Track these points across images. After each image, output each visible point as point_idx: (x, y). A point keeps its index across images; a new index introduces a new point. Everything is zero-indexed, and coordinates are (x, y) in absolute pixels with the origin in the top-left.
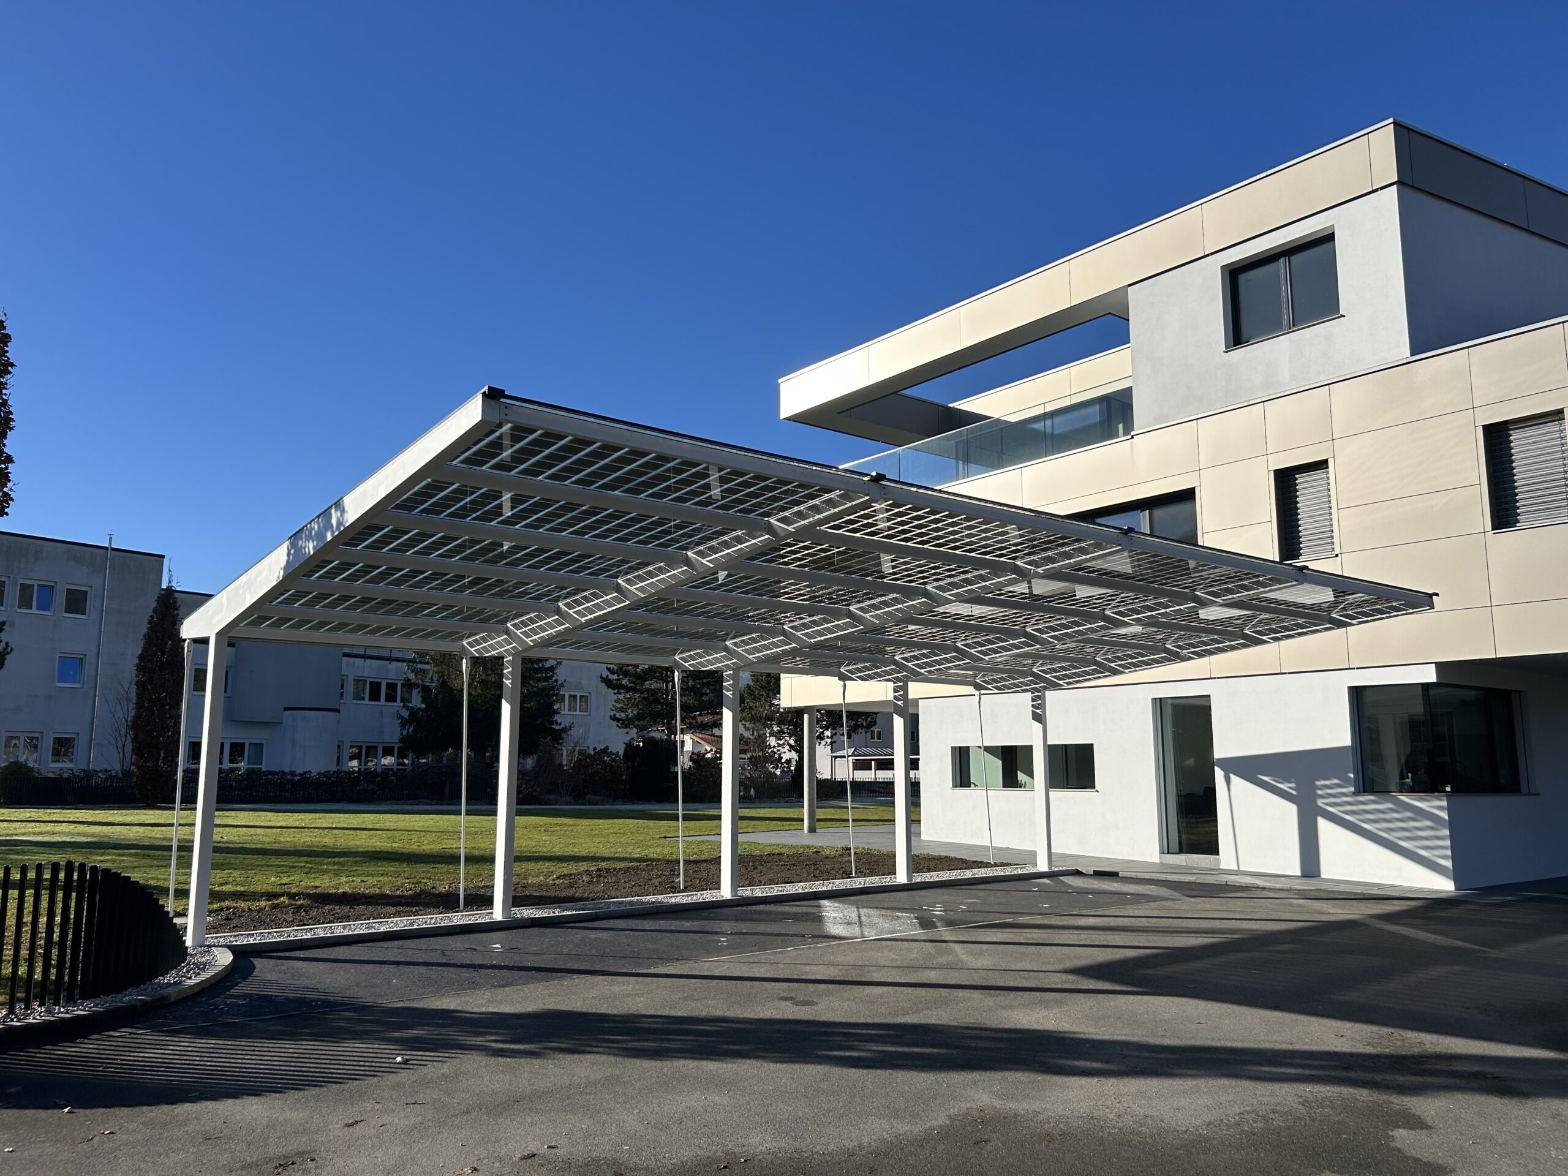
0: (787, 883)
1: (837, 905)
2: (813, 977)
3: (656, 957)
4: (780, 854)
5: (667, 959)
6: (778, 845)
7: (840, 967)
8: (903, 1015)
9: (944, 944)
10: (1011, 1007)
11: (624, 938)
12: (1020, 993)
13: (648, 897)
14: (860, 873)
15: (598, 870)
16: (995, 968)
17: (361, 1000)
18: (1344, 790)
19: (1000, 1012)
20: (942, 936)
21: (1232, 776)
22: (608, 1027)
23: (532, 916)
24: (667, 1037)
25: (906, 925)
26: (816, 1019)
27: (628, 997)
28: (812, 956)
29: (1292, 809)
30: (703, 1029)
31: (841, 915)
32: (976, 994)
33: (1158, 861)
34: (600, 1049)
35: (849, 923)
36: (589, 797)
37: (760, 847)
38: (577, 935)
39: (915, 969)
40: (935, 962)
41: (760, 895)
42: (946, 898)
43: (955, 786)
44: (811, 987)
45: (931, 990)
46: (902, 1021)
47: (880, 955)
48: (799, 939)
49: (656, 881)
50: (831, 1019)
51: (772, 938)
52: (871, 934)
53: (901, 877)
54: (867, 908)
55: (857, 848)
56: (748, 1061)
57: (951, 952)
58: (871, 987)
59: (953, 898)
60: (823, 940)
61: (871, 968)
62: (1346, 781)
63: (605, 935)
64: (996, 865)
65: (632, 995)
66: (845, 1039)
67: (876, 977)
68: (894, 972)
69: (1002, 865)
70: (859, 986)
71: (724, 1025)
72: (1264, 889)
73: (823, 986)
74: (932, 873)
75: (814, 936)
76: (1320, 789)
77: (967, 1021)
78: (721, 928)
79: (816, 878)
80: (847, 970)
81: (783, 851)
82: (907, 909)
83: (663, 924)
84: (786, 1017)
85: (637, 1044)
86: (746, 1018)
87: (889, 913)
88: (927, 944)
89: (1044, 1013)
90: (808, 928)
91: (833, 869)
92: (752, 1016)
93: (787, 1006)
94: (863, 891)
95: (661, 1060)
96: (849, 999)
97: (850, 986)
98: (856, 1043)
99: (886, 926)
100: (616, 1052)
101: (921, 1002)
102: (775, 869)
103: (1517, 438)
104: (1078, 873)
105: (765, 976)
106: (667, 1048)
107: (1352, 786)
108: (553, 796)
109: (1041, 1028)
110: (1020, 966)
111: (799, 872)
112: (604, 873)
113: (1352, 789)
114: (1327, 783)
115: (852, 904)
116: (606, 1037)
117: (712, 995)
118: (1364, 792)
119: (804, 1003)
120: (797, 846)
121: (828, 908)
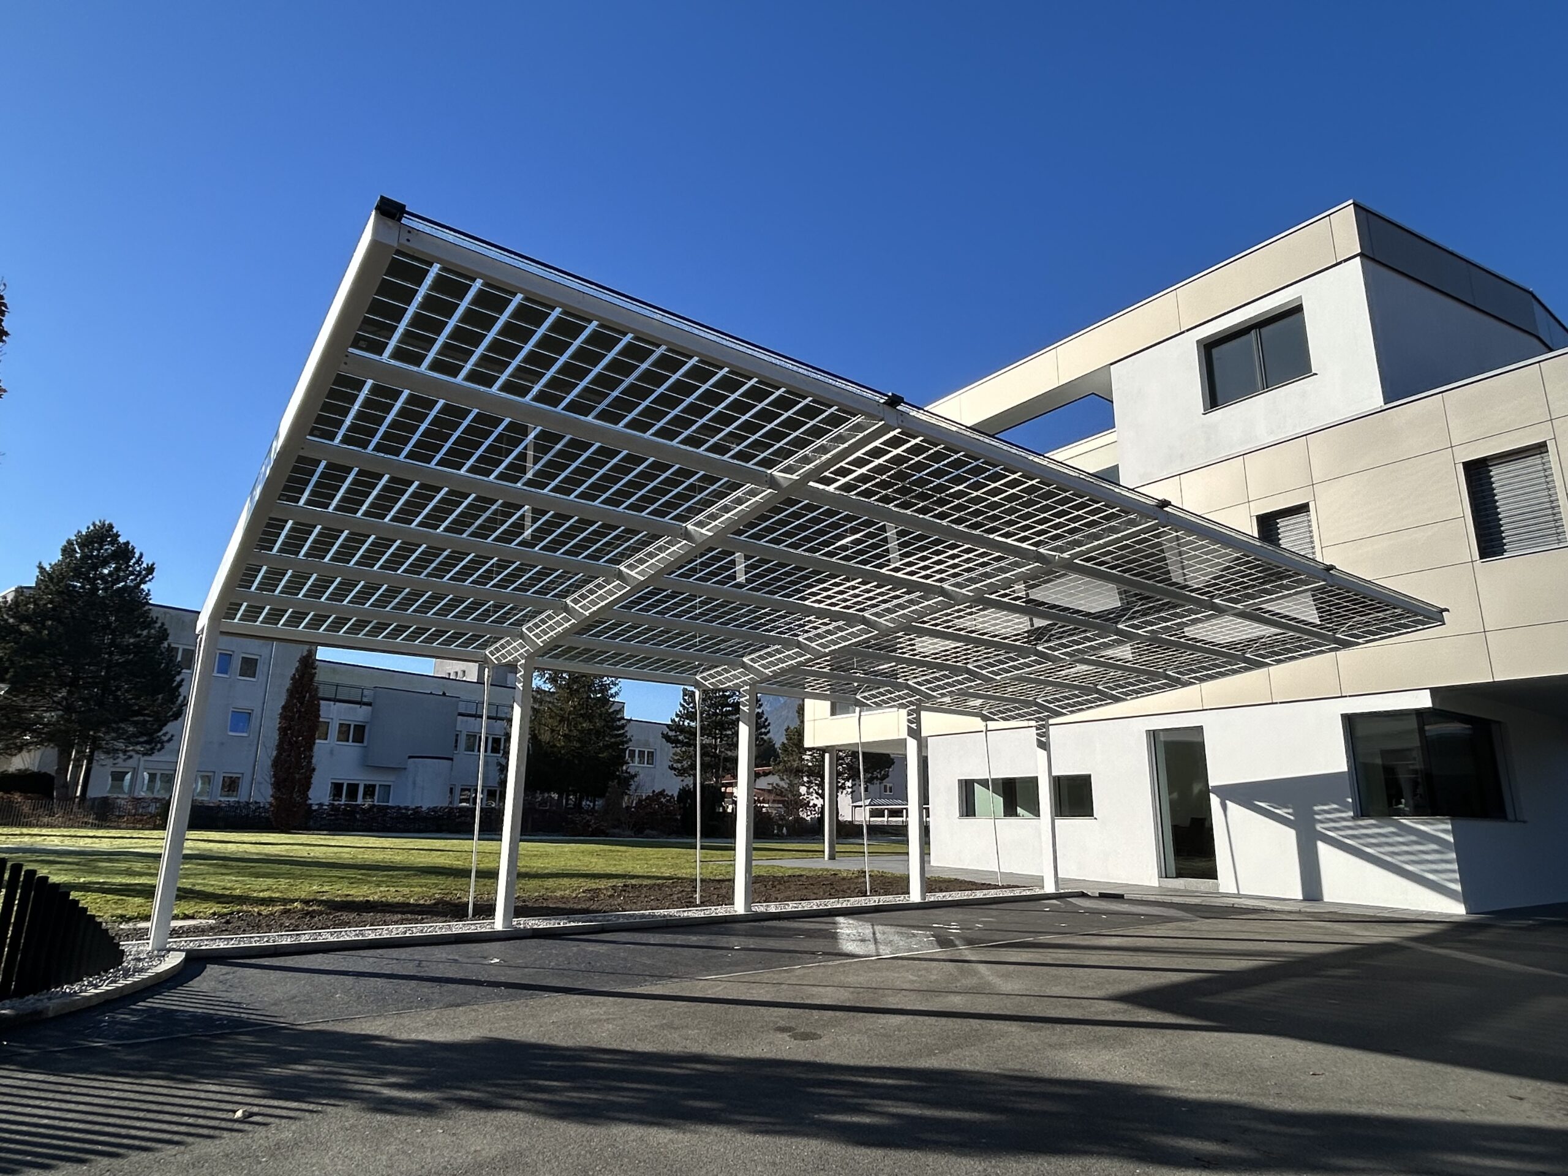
0: (803, 900)
1: (851, 922)
2: (818, 1002)
3: (648, 973)
4: (801, 876)
5: (660, 976)
6: (799, 868)
7: (851, 989)
8: (927, 1055)
9: (966, 965)
10: (1062, 1046)
11: (622, 952)
12: (1066, 1026)
13: (662, 911)
14: (875, 892)
15: (625, 886)
16: (1028, 993)
17: (278, 1020)
18: (1343, 815)
19: (1050, 1053)
20: (961, 955)
21: (1228, 802)
22: (552, 1066)
23: (536, 927)
24: (619, 1084)
25: (922, 944)
26: (817, 1060)
27: (595, 1023)
28: (820, 975)
29: (1291, 834)
30: (668, 1073)
31: (855, 932)
32: (1014, 1027)
33: (1157, 885)
34: (521, 1103)
35: (863, 940)
36: (647, 831)
37: (783, 870)
38: (572, 948)
39: (936, 994)
40: (958, 985)
41: (774, 911)
42: (960, 916)
43: (962, 815)
44: (816, 1014)
45: (959, 1020)
46: (927, 1065)
47: (896, 975)
48: (808, 956)
49: (675, 897)
50: (836, 1061)
51: (779, 955)
52: (886, 952)
53: (915, 895)
54: (882, 925)
55: (872, 871)
56: (715, 1129)
57: (976, 973)
58: (887, 1016)
59: (967, 917)
60: (834, 957)
61: (886, 991)
62: (1345, 807)
63: (603, 948)
64: (1003, 887)
65: (600, 1021)
66: (852, 1093)
67: (893, 1002)
68: (913, 996)
69: (1009, 887)
70: (873, 1015)
71: (699, 1066)
72: (1272, 911)
73: (830, 1013)
74: (944, 894)
75: (824, 953)
76: (1318, 814)
77: (1011, 1065)
78: (728, 943)
79: (831, 896)
80: (859, 993)
81: (803, 873)
82: (922, 927)
83: (669, 938)
84: (779, 1057)
85: (575, 1094)
86: (729, 1057)
87: (904, 930)
88: (947, 963)
89: (1106, 1056)
90: (820, 945)
91: (849, 888)
92: (737, 1053)
93: (783, 1039)
94: (877, 909)
95: (595, 1124)
96: (859, 1032)
97: (861, 1014)
98: (867, 1101)
99: (901, 943)
100: (540, 1107)
101: (948, 1037)
102: (793, 887)
103: (1498, 474)
104: (1083, 895)
105: (765, 1000)
106: (613, 1103)
107: (1350, 810)
108: (616, 831)
109: (1109, 1079)
110: (1056, 990)
111: (815, 891)
112: (629, 889)
113: (1351, 814)
114: (1326, 808)
115: (867, 921)
116: (540, 1082)
117: (696, 1022)
118: (1362, 816)
119: (805, 1036)
120: (816, 869)
121: (842, 925)
